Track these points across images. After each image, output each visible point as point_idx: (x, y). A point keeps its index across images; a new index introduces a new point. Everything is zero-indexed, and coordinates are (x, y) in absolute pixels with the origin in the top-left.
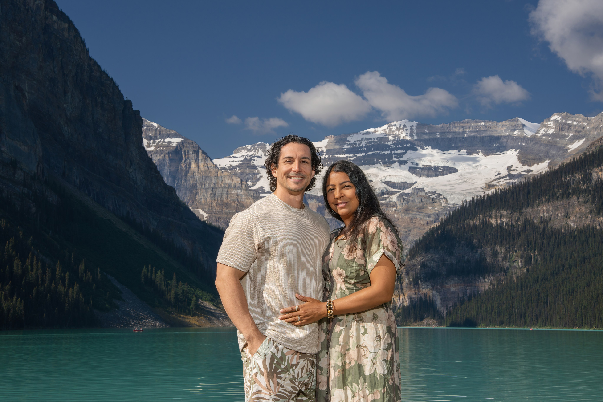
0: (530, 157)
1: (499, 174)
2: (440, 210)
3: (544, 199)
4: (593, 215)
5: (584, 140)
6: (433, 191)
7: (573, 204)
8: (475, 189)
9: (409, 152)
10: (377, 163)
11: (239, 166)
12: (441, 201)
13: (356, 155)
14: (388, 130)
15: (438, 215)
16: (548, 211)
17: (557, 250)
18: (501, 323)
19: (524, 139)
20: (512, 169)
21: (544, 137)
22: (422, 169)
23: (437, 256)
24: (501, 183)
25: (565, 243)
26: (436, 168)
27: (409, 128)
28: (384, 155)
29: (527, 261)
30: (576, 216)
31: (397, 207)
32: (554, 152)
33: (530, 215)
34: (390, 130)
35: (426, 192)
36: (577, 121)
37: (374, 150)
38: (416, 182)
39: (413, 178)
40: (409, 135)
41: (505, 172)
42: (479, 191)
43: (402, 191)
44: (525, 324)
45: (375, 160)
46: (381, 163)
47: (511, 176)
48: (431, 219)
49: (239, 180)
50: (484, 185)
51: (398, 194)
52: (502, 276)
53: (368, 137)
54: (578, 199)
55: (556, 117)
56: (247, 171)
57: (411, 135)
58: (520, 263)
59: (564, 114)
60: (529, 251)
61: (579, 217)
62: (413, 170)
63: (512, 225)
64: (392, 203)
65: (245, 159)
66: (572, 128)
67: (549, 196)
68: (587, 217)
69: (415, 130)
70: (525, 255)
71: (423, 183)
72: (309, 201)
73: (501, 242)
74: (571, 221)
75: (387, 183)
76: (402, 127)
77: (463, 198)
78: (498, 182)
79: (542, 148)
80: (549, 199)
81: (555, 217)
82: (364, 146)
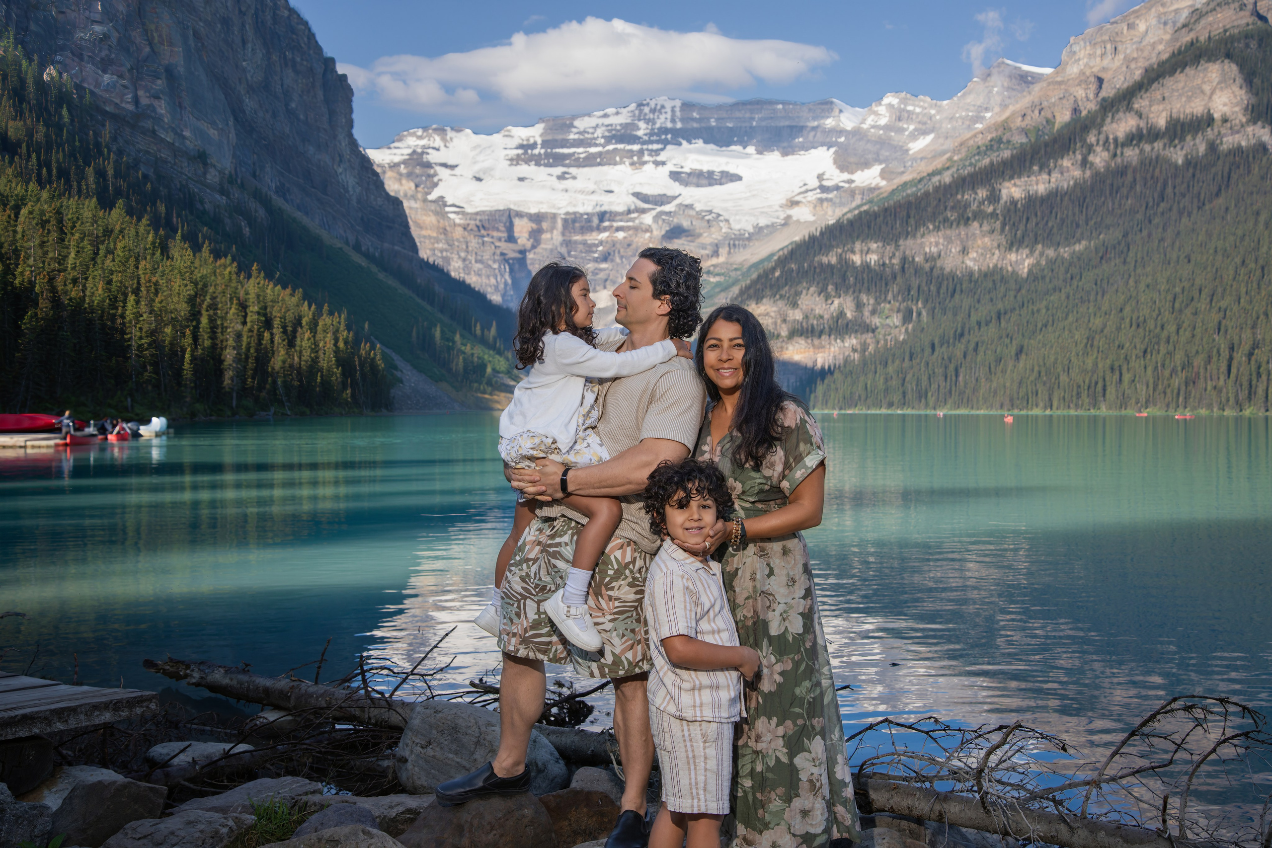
0: (852, 159)
1: (805, 185)
2: (720, 238)
3: (931, 227)
4: (1003, 249)
5: (932, 136)
6: (709, 209)
7: (974, 234)
8: (770, 206)
9: (669, 147)
10: (622, 162)
11: (404, 162)
12: (722, 224)
13: (588, 149)
14: (637, 112)
15: (717, 245)
16: (937, 244)
17: (950, 301)
18: (890, 405)
19: (841, 132)
20: (825, 177)
21: (872, 130)
22: (689, 174)
23: (774, 309)
24: (809, 199)
25: (962, 291)
26: (711, 173)
27: (669, 110)
28: (631, 151)
29: (907, 317)
30: (977, 252)
31: (651, 232)
32: (887, 154)
33: (912, 250)
34: (641, 111)
35: (697, 209)
36: (921, 107)
37: (616, 143)
38: (680, 195)
39: (675, 188)
40: (669, 120)
41: (815, 183)
42: (777, 211)
43: (659, 209)
44: (927, 406)
45: (618, 159)
46: (627, 163)
47: (824, 189)
48: (707, 252)
49: (412, 185)
50: (784, 202)
51: (654, 213)
52: (868, 338)
53: (607, 121)
54: (981, 226)
55: (890, 99)
56: (418, 170)
57: (673, 121)
58: (896, 320)
59: (903, 94)
60: (909, 303)
61: (982, 254)
62: (675, 176)
63: (884, 264)
64: (644, 227)
65: (414, 152)
66: (914, 117)
67: (940, 222)
68: (993, 254)
69: (678, 114)
70: (902, 307)
71: (691, 196)
72: (517, 222)
73: (869, 290)
74: (970, 259)
75: (637, 195)
76: (659, 107)
77: (753, 221)
78: (805, 197)
79: (869, 146)
80: (939, 227)
81: (946, 254)
82: (600, 135)
